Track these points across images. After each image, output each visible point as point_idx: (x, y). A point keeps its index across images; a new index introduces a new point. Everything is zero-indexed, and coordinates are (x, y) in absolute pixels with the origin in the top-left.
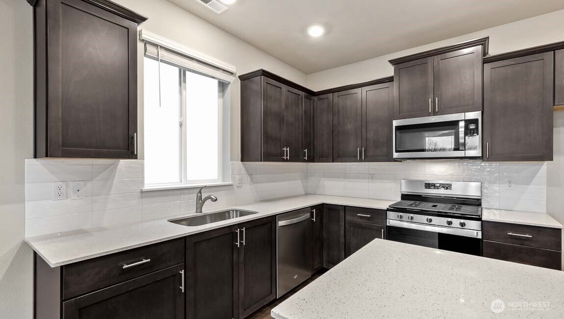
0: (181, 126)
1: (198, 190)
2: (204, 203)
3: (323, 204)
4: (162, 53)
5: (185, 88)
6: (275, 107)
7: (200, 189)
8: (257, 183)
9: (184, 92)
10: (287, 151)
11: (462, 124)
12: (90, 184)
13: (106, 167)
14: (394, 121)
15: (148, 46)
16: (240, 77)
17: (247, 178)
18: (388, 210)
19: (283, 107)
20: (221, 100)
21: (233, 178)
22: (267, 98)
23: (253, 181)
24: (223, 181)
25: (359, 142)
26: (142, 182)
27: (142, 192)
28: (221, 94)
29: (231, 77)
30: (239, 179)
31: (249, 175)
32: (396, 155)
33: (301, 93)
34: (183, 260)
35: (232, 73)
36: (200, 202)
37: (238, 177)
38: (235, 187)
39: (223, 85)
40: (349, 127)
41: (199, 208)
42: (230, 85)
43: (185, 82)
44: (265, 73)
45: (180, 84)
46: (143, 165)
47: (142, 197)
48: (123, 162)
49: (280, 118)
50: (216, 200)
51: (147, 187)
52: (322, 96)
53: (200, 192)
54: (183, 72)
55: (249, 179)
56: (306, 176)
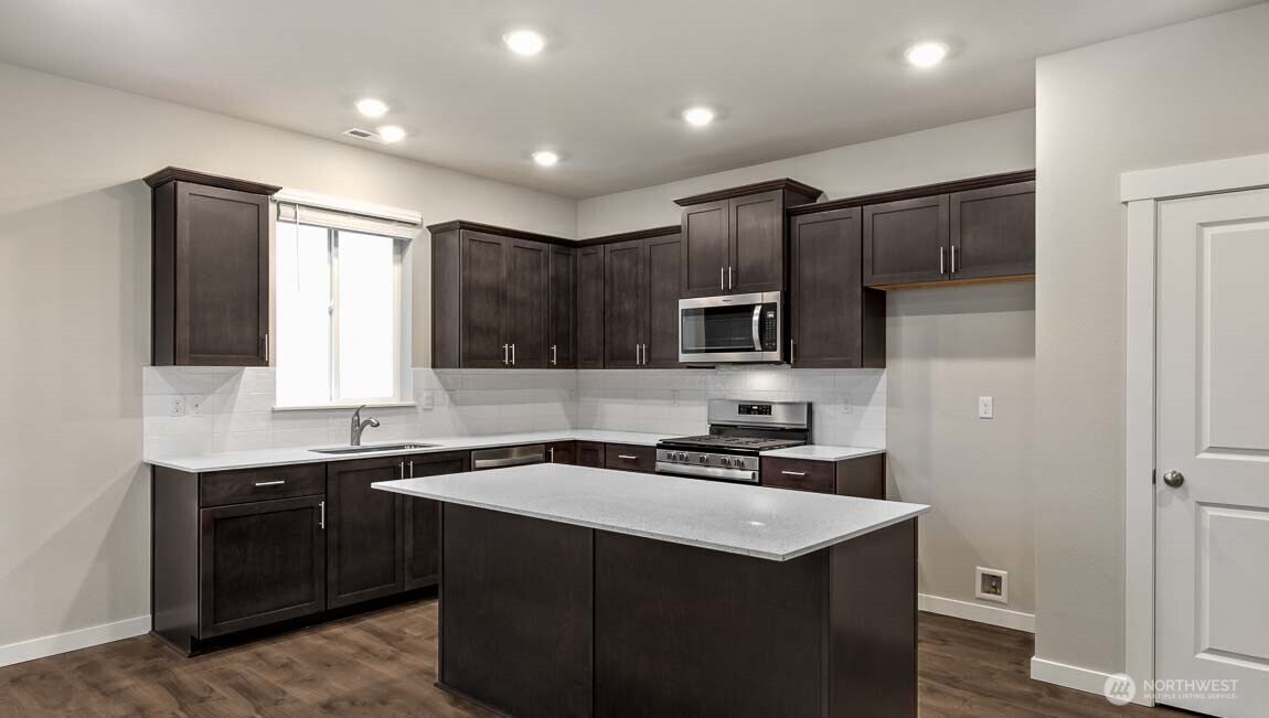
0: (331, 313)
1: (354, 413)
2: (362, 430)
3: (575, 442)
4: (302, 213)
5: (337, 256)
6: (485, 277)
7: (358, 411)
8: (464, 404)
9: (335, 261)
10: (510, 350)
11: (757, 311)
12: (210, 398)
13: (228, 377)
14: (680, 301)
15: (282, 207)
16: (429, 228)
17: (442, 396)
18: (659, 446)
19: (504, 274)
20: (398, 268)
21: (416, 396)
22: (470, 264)
23: (454, 401)
24: (402, 399)
25: (641, 335)
26: (273, 398)
27: (274, 411)
28: (399, 257)
29: (413, 229)
30: (428, 398)
31: (446, 390)
32: (683, 358)
33: (544, 246)
34: (323, 491)
35: (414, 224)
36: (358, 428)
37: (425, 394)
38: (420, 410)
39: (401, 245)
40: (627, 306)
41: (356, 438)
42: (411, 243)
43: (336, 245)
44: (464, 225)
45: (330, 249)
46: (274, 373)
47: (273, 419)
48: (250, 372)
49: (499, 295)
50: (378, 425)
51: (281, 404)
52: (589, 250)
53: (357, 414)
54: (333, 234)
55: (446, 396)
56: (575, 394)
